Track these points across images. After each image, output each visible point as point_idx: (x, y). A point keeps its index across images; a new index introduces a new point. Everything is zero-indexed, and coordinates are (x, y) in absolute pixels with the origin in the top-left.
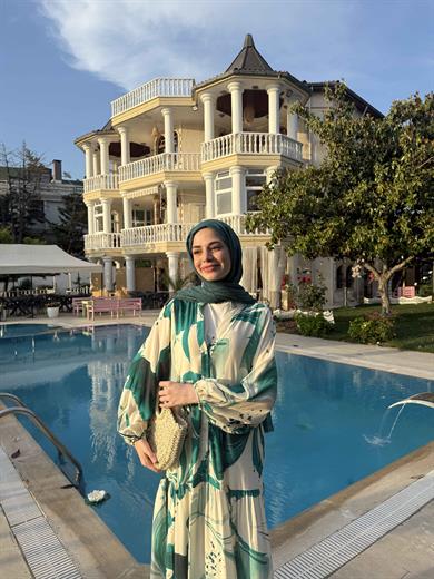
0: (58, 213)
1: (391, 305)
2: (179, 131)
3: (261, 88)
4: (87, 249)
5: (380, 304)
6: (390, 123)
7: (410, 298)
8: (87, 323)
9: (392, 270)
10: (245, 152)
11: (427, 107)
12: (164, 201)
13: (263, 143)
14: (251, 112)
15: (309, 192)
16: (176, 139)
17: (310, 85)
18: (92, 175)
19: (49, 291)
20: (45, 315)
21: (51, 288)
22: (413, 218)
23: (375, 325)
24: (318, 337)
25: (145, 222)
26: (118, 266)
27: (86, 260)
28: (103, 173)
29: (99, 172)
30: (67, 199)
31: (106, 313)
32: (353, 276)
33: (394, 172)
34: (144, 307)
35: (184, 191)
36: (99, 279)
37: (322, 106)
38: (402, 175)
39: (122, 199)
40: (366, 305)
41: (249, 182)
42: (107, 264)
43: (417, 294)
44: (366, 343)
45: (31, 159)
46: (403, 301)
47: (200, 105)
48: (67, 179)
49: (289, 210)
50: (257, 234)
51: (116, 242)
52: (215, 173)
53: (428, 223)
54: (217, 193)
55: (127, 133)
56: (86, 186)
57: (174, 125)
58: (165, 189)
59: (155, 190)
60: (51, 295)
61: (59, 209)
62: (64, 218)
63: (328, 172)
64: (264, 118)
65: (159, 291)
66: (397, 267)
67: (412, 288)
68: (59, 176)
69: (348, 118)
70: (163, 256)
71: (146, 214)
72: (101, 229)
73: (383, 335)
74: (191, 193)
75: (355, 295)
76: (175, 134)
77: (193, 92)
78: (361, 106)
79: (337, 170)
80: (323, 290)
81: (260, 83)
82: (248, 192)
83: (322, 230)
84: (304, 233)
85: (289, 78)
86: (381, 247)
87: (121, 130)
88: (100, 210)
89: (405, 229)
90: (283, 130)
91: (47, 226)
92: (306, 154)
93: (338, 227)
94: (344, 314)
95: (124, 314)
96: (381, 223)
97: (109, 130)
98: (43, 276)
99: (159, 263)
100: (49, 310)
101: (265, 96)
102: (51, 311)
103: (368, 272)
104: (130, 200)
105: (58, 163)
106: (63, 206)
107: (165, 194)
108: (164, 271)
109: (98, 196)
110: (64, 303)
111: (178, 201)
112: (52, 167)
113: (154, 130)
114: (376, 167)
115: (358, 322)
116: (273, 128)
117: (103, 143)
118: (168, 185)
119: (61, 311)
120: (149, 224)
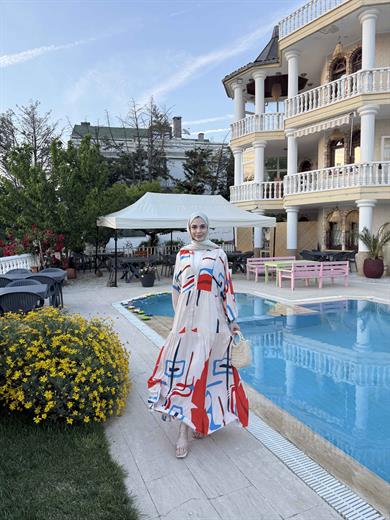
0: (182, 169)
39: (286, 139)
45: (157, 116)
61: (184, 165)
62: (188, 173)
68: (179, 133)
70: (349, 206)
87: (289, 56)
104: (297, 140)
105: (178, 120)
112: (172, 125)
117: (259, 78)
118: (363, 112)
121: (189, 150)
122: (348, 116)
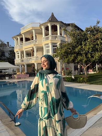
0: (8, 55)
1: (87, 74)
2: (37, 35)
3: (55, 25)
4: (15, 63)
5: (85, 74)
6: (85, 32)
7: (91, 72)
8: (16, 81)
9: (87, 66)
10: (52, 39)
11: (93, 29)
12: (34, 51)
13: (56, 37)
14: (53, 30)
15: (67, 48)
16: (36, 37)
17: (67, 24)
18: (16, 45)
19: (6, 73)
20: (5, 79)
21: (7, 72)
22: (91, 54)
23: (84, 79)
24: (71, 82)
25: (29, 56)
26: (23, 67)
27: (15, 65)
28: (19, 45)
29: (18, 45)
30: (10, 51)
31: (20, 78)
32: (78, 67)
33: (87, 43)
34: (29, 76)
35: (38, 49)
36: (18, 70)
37: (70, 29)
38: (88, 44)
39: (24, 51)
40: (81, 74)
41: (54, 46)
42: (20, 66)
43: (93, 71)
44: (82, 83)
45: (2, 42)
46: (90, 73)
47: (41, 29)
48: (10, 46)
49: (63, 52)
50: (56, 58)
51: (22, 61)
52: (45, 44)
53: (95, 55)
54: (46, 49)
55: (24, 35)
56: (15, 48)
57: (36, 34)
58: (34, 48)
59: (31, 48)
60: (7, 74)
61: (9, 54)
62: (10, 56)
63: (71, 44)
64: (56, 32)
65: (33, 72)
66: (88, 65)
67: (92, 70)
68: (8, 46)
69: (76, 31)
70: (34, 64)
71: (29, 54)
72: (19, 58)
73: (86, 81)
74: (40, 49)
75: (79, 72)
76: (36, 36)
77: (40, 26)
78: (79, 29)
79: (73, 43)
80: (72, 71)
81: (55, 24)
82: (53, 49)
83: (71, 57)
84: (67, 58)
85: (62, 22)
86: (84, 61)
87: (23, 35)
88: (18, 53)
89: (90, 56)
90: (61, 34)
91: (5, 58)
92: (66, 40)
93: (74, 56)
94: (76, 76)
95: (25, 78)
96: (84, 55)
97: (20, 35)
98: (5, 69)
99: (33, 66)
100: (6, 77)
101: (57, 27)
102: (7, 78)
103: (82, 66)
104: (25, 51)
105: (8, 43)
106: (9, 53)
107: (34, 49)
108: (34, 68)
109: (18, 50)
110: (10, 76)
111: (37, 51)
112: (7, 44)
113: (31, 34)
114: (82, 42)
115: (80, 78)
116: (59, 34)
117: (19, 38)
118: (34, 47)
119: (9, 78)
120: (30, 57)
121: (10, 50)
122: (32, 48)
